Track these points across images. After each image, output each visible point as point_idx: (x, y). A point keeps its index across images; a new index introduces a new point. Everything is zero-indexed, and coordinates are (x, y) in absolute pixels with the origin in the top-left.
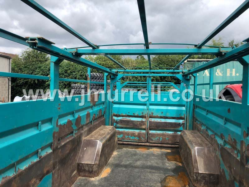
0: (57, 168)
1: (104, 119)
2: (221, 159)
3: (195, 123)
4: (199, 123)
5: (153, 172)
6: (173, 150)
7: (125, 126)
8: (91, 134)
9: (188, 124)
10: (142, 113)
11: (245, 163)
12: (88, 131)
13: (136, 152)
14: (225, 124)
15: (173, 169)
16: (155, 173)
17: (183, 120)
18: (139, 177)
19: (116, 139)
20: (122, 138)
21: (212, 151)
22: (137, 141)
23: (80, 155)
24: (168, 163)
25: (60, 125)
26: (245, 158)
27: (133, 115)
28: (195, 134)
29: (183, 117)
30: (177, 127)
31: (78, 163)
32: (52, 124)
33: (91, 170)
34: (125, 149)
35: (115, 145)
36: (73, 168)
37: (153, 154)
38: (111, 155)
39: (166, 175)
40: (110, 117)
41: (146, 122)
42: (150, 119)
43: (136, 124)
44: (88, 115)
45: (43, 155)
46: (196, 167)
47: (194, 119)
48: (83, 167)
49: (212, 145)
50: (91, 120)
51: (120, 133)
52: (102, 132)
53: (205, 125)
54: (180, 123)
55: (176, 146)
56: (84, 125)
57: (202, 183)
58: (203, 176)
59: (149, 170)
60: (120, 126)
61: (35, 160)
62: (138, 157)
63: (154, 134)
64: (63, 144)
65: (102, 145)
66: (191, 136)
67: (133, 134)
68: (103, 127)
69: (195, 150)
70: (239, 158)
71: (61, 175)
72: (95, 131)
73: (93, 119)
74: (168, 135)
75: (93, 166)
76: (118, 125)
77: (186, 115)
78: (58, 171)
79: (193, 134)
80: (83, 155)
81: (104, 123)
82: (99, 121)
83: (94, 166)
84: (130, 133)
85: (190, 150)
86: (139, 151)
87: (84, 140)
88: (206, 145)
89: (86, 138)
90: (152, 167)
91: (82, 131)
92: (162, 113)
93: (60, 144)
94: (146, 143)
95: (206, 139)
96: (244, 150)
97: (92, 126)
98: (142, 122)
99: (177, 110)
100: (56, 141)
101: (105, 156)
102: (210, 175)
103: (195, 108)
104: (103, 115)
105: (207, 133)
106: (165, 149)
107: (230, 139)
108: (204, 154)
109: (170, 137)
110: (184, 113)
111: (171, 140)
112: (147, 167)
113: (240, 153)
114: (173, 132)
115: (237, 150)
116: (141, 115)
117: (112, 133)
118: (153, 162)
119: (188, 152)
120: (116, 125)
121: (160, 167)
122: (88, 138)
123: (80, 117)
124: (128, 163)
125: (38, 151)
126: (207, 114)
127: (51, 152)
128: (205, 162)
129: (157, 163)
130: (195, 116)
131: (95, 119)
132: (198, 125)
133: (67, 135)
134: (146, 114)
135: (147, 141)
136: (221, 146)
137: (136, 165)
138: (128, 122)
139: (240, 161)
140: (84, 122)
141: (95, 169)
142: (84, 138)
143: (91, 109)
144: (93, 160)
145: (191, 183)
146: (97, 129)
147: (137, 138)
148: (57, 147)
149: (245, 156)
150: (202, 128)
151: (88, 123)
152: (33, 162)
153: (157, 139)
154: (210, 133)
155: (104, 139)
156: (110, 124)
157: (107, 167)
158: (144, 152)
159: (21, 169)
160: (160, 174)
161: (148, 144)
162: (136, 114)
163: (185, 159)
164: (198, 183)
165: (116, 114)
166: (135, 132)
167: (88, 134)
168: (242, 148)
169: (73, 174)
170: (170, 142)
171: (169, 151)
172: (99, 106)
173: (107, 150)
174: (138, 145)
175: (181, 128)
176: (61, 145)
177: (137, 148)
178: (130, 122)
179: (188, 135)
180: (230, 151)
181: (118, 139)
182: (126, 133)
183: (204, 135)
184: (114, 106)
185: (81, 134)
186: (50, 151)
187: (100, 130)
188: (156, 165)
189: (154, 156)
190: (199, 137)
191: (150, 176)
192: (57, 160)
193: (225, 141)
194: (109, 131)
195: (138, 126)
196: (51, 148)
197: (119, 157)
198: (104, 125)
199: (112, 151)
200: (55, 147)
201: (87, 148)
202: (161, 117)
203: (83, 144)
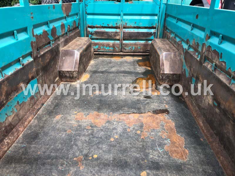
0: (41, 74)
1: (79, 30)
2: (184, 61)
3: (166, 32)
4: (169, 32)
5: (126, 76)
6: (144, 58)
7: (100, 38)
8: (68, 45)
9: (159, 34)
10: (117, 24)
11: (203, 62)
12: (64, 41)
13: (111, 60)
14: (192, 29)
15: (143, 72)
16: (128, 76)
17: (155, 30)
18: (114, 79)
19: (92, 50)
20: (98, 48)
21: (177, 55)
22: (112, 51)
23: (59, 63)
24: (139, 68)
25: (37, 35)
26: (203, 58)
27: (108, 26)
28: (165, 42)
29: (155, 26)
30: (148, 36)
31: (59, 71)
32: (28, 34)
33: (72, 76)
34: (101, 58)
35: (92, 55)
36: (55, 75)
37: (126, 62)
38: (89, 64)
39: (137, 77)
40: (85, 28)
41: (120, 32)
42: (124, 29)
43: (111, 34)
44: (63, 26)
45: (25, 63)
46: (163, 69)
47: (165, 28)
48: (64, 74)
49: (179, 50)
50: (66, 31)
51: (96, 44)
52: (78, 43)
53: (174, 33)
54: (151, 32)
55: (147, 53)
56: (60, 36)
57: (167, 81)
58: (168, 76)
59: (122, 74)
60: (96, 38)
61: (18, 67)
62: (113, 64)
63: (127, 44)
64: (42, 53)
65: (79, 55)
66: (161, 43)
67: (108, 45)
68: (78, 38)
69: (163, 55)
70: (198, 59)
71: (45, 80)
72: (71, 43)
73: (68, 30)
74: (140, 44)
75: (73, 73)
76: (94, 37)
77: (157, 25)
78: (42, 77)
79: (162, 42)
80: (63, 63)
81: (79, 35)
82: (74, 33)
83: (75, 72)
84: (105, 44)
85: (159, 56)
86: (114, 59)
87: (62, 50)
88: (173, 50)
89: (63, 49)
90: (125, 72)
91: (59, 42)
92: (135, 23)
93: (39, 53)
94: (120, 52)
95: (174, 46)
96: (204, 51)
97: (67, 37)
98: (116, 32)
99: (150, 19)
100: (35, 50)
101: (83, 64)
102: (173, 75)
103: (167, 17)
104: (78, 27)
105: (175, 40)
106: (137, 57)
107: (194, 43)
108: (171, 58)
109: (142, 46)
110: (156, 22)
111: (142, 49)
112: (120, 72)
113: (200, 54)
114: (145, 42)
115: (198, 52)
116: (115, 25)
117: (88, 44)
118: (126, 68)
119: (157, 58)
120: (91, 37)
121: (132, 72)
122: (65, 48)
123: (55, 28)
124: (104, 69)
125: (20, 59)
126: (177, 22)
127: (32, 61)
128: (170, 64)
129: (129, 69)
130: (166, 25)
131: (70, 31)
132: (168, 34)
133: (44, 45)
134: (120, 25)
135: (121, 50)
136: (185, 50)
137: (111, 71)
138: (103, 33)
139: (199, 60)
140: (59, 32)
141: (75, 75)
142: (61, 49)
143: (64, 20)
144: (72, 68)
145: (157, 82)
146: (73, 40)
147: (111, 49)
148: (37, 56)
149: (204, 56)
150: (171, 36)
151: (64, 34)
152: (17, 69)
153: (130, 48)
154: (178, 40)
155: (81, 49)
156: (85, 35)
157: (86, 74)
158: (118, 60)
159: (8, 74)
160: (132, 77)
161: (121, 53)
162: (110, 25)
163: (153, 64)
164: (162, 81)
165: (90, 25)
166: (109, 43)
167: (65, 45)
168: (202, 50)
169: (56, 80)
170: (142, 51)
171: (140, 58)
172: (72, 17)
173: (84, 59)
174: (112, 55)
175: (152, 37)
176: (41, 55)
177: (112, 57)
178: (105, 34)
179: (158, 43)
180: (192, 54)
181: (94, 50)
182: (101, 44)
183: (173, 42)
184: (87, 18)
185: (59, 45)
186: (31, 59)
187: (77, 41)
188: (128, 70)
189: (127, 63)
190: (168, 44)
191: (123, 78)
192: (39, 68)
193: (189, 45)
194: (85, 42)
195: (112, 37)
196: (31, 56)
197: (96, 65)
198: (80, 37)
199: (90, 60)
200: (35, 55)
201: (66, 57)
202: (134, 28)
203: (62, 54)
